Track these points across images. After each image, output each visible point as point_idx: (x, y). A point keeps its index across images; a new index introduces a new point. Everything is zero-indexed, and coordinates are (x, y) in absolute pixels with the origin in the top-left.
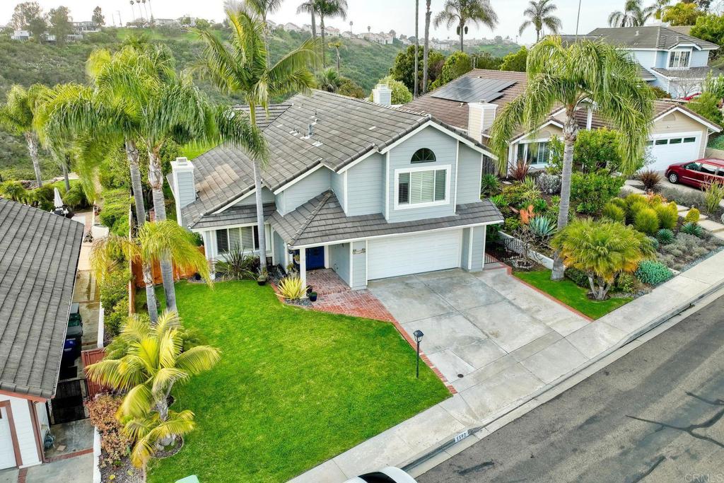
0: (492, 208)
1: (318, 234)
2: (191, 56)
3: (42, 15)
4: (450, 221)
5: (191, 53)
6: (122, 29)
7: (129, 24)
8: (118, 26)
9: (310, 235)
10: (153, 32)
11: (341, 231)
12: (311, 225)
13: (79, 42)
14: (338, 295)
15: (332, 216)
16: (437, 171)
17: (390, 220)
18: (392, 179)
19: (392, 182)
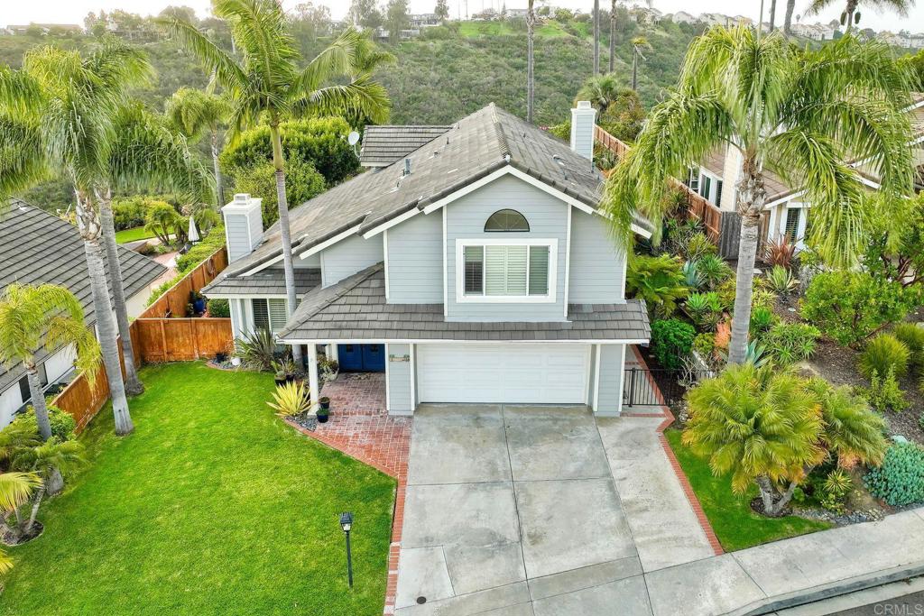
0: (638, 316)
1: (329, 325)
2: (542, 56)
3: (377, 7)
4: (551, 331)
5: (543, 52)
6: (466, 22)
7: (475, 16)
8: (463, 18)
9: (317, 326)
10: (502, 26)
11: (366, 325)
12: (325, 311)
13: (414, 38)
14: (363, 418)
15: (364, 300)
16: (531, 248)
17: (450, 316)
18: (452, 253)
19: (452, 261)
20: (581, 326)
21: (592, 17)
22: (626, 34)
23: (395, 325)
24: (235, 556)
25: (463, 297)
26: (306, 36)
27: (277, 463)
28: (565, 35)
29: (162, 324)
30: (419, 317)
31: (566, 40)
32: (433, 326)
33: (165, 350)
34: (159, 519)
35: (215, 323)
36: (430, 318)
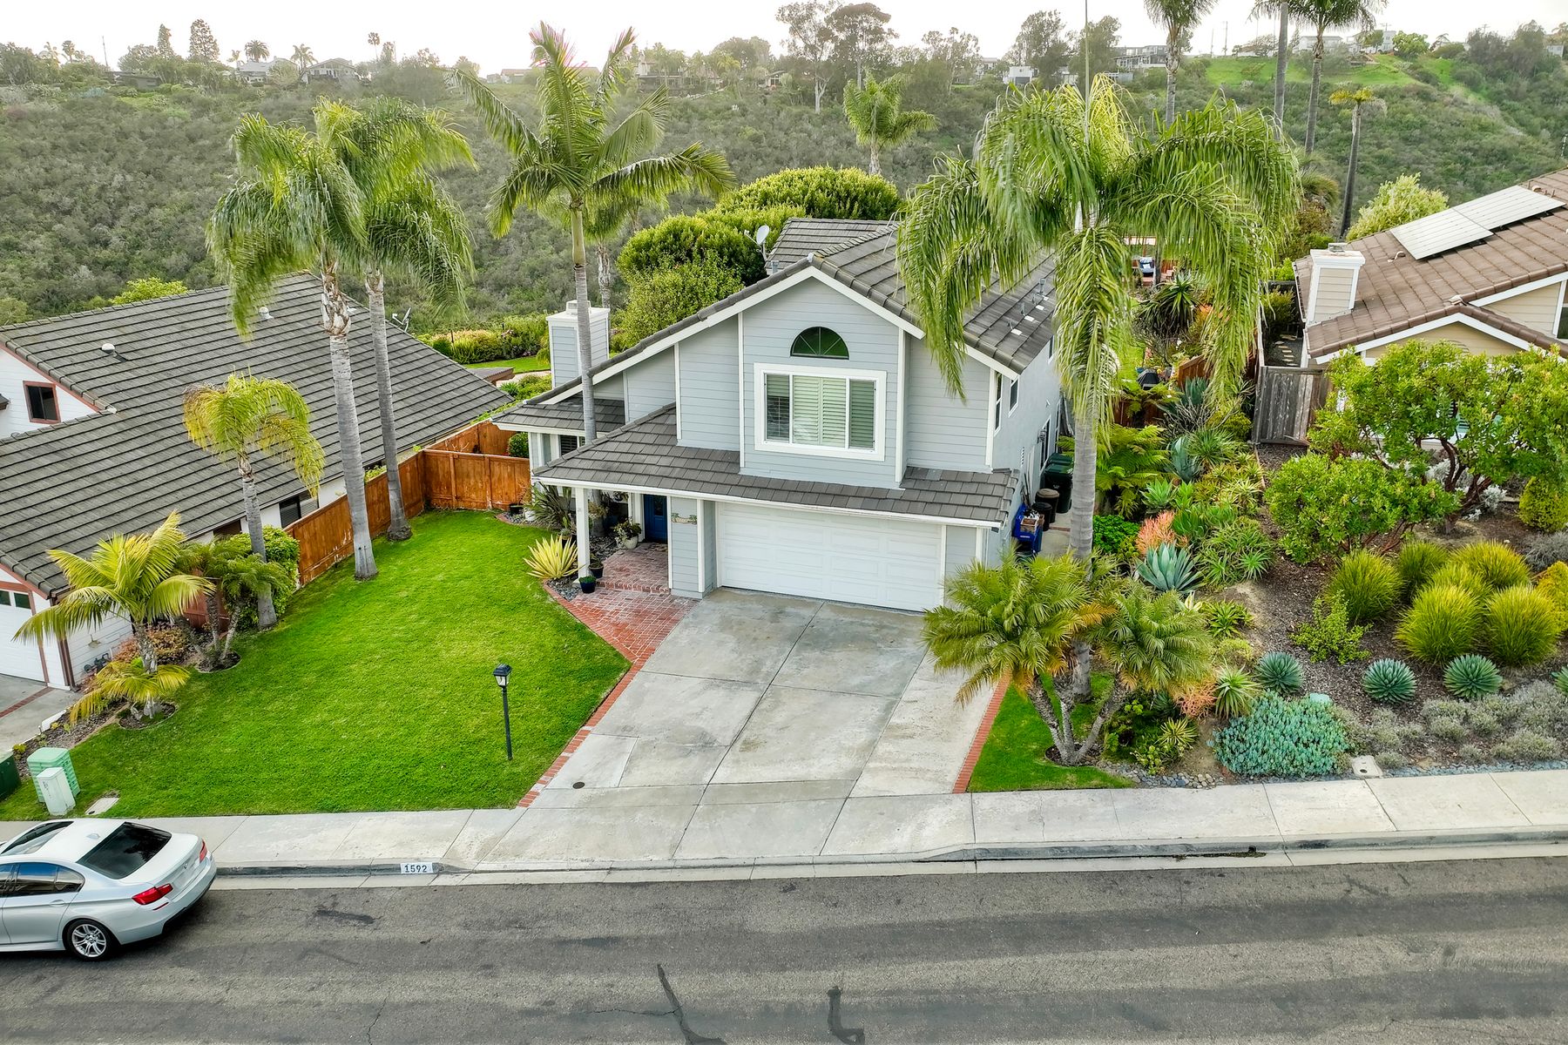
3: (1062, 36)
6: (1223, 60)
8: (1218, 52)
15: (651, 439)
16: (852, 382)
17: (747, 468)
18: (749, 382)
19: (750, 390)
20: (914, 495)
21: (1467, 48)
22: (1536, 80)
23: (676, 473)
24: (408, 712)
25: (763, 443)
26: (936, 85)
27: (505, 628)
28: (1407, 81)
29: (451, 460)
30: (708, 466)
31: (1407, 90)
32: (721, 478)
33: (454, 493)
34: (352, 667)
35: (512, 464)
36: (723, 467)
